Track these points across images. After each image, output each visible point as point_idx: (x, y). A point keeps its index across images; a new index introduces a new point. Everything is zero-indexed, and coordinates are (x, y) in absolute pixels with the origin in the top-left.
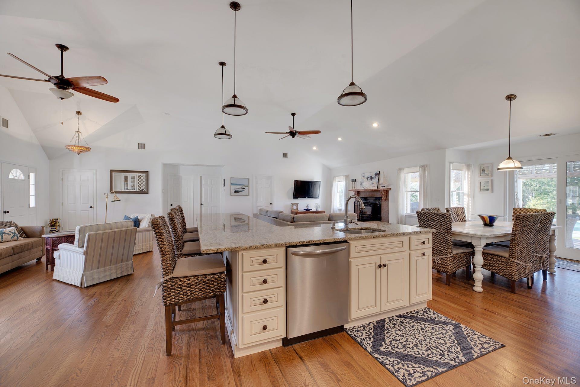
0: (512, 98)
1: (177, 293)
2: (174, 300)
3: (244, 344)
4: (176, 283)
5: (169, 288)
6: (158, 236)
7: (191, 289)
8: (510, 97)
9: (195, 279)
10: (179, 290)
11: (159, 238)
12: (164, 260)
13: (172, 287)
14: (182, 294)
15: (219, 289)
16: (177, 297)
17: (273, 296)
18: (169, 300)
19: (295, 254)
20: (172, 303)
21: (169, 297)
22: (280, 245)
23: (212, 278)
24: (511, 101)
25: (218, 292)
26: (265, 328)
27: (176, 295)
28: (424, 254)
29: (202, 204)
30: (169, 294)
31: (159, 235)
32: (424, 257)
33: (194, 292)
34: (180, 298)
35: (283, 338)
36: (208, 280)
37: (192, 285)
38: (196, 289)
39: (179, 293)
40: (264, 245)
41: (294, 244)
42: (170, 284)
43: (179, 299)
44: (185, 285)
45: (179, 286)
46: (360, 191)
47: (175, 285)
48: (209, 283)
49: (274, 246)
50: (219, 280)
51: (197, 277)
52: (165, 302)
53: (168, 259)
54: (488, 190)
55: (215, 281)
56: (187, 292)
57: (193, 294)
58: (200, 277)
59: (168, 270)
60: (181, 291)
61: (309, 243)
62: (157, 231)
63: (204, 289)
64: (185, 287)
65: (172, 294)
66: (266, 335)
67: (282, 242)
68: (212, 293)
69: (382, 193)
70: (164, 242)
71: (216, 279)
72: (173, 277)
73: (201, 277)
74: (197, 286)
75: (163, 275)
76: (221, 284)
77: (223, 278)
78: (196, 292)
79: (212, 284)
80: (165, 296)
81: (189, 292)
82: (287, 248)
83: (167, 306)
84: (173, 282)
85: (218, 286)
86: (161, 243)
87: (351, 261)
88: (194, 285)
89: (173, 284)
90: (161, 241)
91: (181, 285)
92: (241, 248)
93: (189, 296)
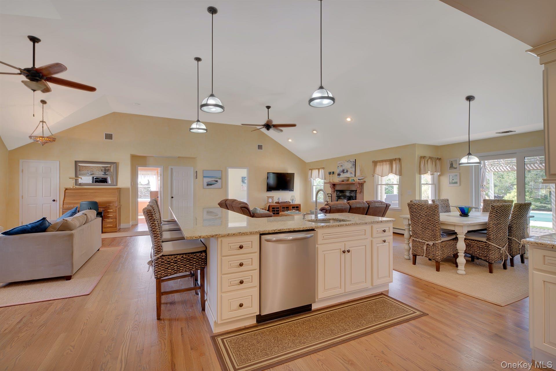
0: (471, 99)
1: (166, 268)
2: (163, 273)
3: (222, 319)
4: (165, 260)
5: (160, 264)
6: (151, 221)
7: (178, 265)
8: (470, 98)
9: (181, 257)
10: (168, 265)
11: (152, 223)
12: (156, 241)
13: (162, 263)
14: (170, 269)
15: (200, 265)
16: (166, 271)
17: (248, 277)
18: (160, 274)
19: (268, 241)
20: (162, 276)
21: (160, 271)
22: (255, 233)
23: (195, 256)
24: (471, 102)
25: (199, 267)
26: (241, 305)
27: (165, 270)
28: (384, 241)
29: (172, 197)
30: (160, 269)
31: (153, 221)
32: (385, 244)
33: (180, 268)
34: (169, 272)
35: (257, 315)
36: (192, 257)
37: (179, 262)
38: (181, 265)
39: (168, 268)
40: (240, 233)
41: (267, 232)
42: (160, 261)
43: (167, 273)
44: (173, 262)
45: (168, 263)
46: (335, 183)
47: (165, 262)
48: (192, 260)
49: (249, 234)
50: (200, 258)
51: (182, 255)
52: (156, 276)
53: (159, 240)
54: (456, 183)
55: (197, 259)
56: (175, 267)
57: (179, 269)
58: (184, 255)
59: (159, 249)
60: (169, 267)
61: (280, 231)
62: (151, 218)
63: (188, 265)
64: (173, 263)
65: (162, 269)
66: (242, 312)
67: (257, 230)
68: (194, 268)
69: (356, 185)
70: (156, 226)
71: (197, 257)
72: (163, 255)
73: (186, 256)
74: (182, 262)
75: (155, 253)
76: (202, 261)
77: (204, 256)
78: (181, 267)
79: (194, 261)
80: (156, 270)
81: (176, 267)
82: (261, 235)
83: (158, 279)
84: (163, 259)
85: (200, 263)
86: (154, 227)
87: (318, 247)
88: (180, 262)
89: (163, 261)
90: (154, 226)
91: (169, 261)
92: (220, 236)
93: (176, 270)
